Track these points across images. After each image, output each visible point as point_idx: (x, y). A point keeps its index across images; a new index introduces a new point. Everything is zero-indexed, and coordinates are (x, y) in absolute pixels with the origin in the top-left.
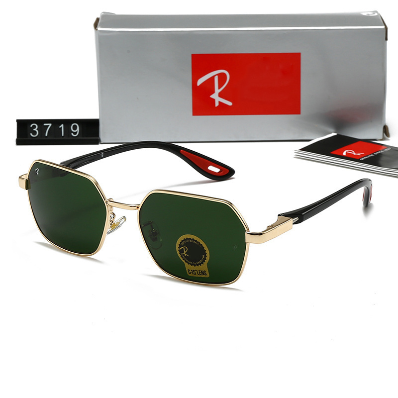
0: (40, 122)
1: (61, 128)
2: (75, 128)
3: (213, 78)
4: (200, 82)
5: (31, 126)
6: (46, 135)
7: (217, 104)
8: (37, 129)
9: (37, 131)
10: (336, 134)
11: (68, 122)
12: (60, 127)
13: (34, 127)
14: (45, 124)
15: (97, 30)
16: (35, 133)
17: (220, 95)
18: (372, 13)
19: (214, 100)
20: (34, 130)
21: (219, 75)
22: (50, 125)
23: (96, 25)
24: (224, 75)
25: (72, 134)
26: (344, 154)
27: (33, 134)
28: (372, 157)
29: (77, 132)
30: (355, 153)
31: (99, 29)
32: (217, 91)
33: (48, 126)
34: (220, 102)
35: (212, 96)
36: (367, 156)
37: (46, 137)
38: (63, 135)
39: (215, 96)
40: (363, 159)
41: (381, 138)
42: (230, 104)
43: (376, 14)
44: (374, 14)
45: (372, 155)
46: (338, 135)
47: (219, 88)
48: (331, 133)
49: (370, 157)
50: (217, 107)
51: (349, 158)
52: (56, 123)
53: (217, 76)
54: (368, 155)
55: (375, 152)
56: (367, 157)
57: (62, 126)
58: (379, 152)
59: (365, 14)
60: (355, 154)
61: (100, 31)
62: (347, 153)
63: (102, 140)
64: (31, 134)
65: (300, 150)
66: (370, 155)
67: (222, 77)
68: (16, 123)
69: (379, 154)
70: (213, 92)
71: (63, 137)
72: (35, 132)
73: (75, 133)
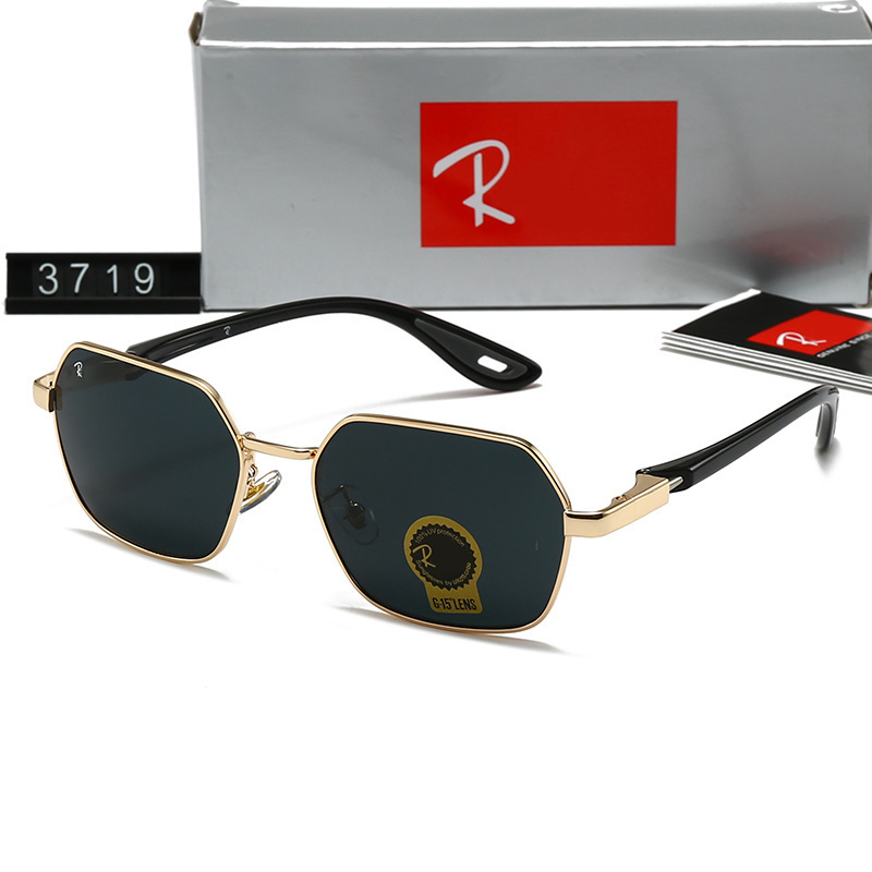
0: (63, 260)
1: (112, 273)
2: (144, 274)
3: (470, 159)
4: (440, 168)
5: (41, 269)
6: (77, 290)
7: (479, 221)
8: (55, 277)
9: (55, 281)
10: (758, 292)
11: (127, 261)
12: (109, 271)
13: (48, 270)
14: (73, 265)
15: (198, 45)
16: (49, 285)
17: (487, 199)
18: (844, 6)
19: (471, 211)
20: (48, 277)
21: (485, 152)
22: (86, 266)
23: (195, 34)
24: (496, 152)
25: (138, 288)
26: (780, 342)
27: (46, 289)
28: (844, 349)
29: (148, 284)
30: (806, 340)
31: (203, 42)
32: (481, 189)
33: (81, 269)
34: (485, 216)
35: (468, 202)
36: (832, 348)
37: (77, 295)
38: (115, 291)
39: (475, 202)
40: (824, 355)
41: (865, 301)
42: (509, 219)
43: (854, 9)
44: (851, 8)
45: (845, 346)
46: (762, 294)
47: (485, 183)
48: (745, 290)
49: (840, 350)
50: (481, 226)
51: (790, 351)
52: (99, 261)
53: (479, 156)
54: (836, 346)
55: (852, 339)
56: (832, 351)
57: (114, 268)
58: (862, 338)
59: (827, 9)
60: (804, 342)
61: (206, 47)
62: (785, 340)
63: (209, 304)
64: (41, 288)
65: (676, 331)
66: (841, 344)
67: (492, 158)
68: (5, 262)
69: (862, 342)
70: (470, 192)
71: (116, 295)
72: (51, 282)
73: (144, 287)
